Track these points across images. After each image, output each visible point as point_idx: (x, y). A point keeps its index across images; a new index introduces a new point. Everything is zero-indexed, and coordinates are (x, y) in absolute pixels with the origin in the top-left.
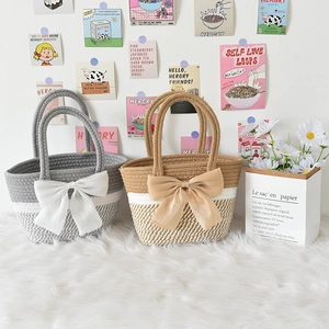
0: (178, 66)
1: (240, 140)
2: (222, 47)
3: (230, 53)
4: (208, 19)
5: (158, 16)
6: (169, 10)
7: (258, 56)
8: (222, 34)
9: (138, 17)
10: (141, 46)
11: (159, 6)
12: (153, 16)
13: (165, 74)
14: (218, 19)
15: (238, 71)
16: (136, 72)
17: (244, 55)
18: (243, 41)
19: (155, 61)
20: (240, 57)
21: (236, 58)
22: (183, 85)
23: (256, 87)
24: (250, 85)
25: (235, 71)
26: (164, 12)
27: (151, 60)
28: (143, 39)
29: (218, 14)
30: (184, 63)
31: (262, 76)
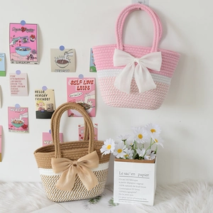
0: (41, 89)
1: (80, 135)
2: (68, 79)
3: (73, 83)
4: (59, 62)
5: (28, 59)
6: (35, 56)
7: (90, 85)
8: (68, 71)
9: (15, 59)
10: (17, 76)
11: (28, 53)
12: (25, 59)
13: (32, 94)
14: (66, 62)
15: (78, 94)
16: (14, 92)
17: (82, 84)
18: (81, 76)
19: (26, 86)
20: (79, 86)
21: (77, 86)
22: (44, 101)
23: (89, 104)
24: (86, 102)
25: (76, 93)
26: (32, 57)
27: (23, 85)
28: (18, 72)
29: (65, 59)
30: (45, 88)
31: (93, 97)
